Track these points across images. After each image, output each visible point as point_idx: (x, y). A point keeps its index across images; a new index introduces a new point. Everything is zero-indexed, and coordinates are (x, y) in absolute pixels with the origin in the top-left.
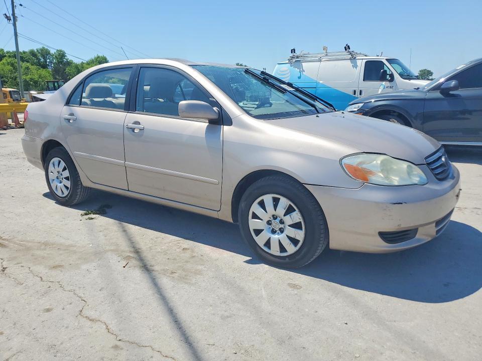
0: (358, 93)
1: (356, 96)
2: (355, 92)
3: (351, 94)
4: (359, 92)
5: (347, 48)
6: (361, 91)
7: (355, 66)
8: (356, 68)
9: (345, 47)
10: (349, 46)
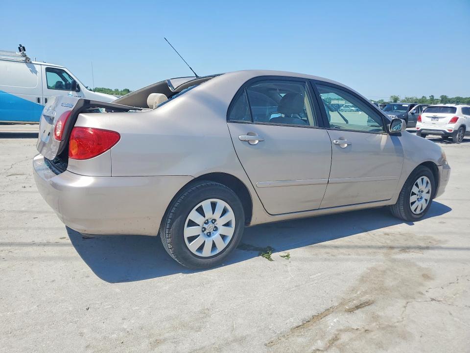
0: (42, 102)
1: (41, 104)
2: (39, 100)
3: (35, 101)
4: (44, 100)
5: (22, 49)
6: (46, 100)
7: (34, 71)
8: (36, 74)
9: (19, 48)
10: (24, 48)
